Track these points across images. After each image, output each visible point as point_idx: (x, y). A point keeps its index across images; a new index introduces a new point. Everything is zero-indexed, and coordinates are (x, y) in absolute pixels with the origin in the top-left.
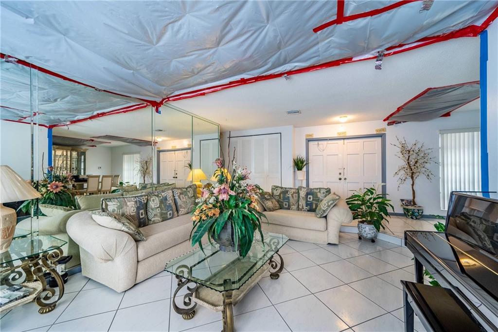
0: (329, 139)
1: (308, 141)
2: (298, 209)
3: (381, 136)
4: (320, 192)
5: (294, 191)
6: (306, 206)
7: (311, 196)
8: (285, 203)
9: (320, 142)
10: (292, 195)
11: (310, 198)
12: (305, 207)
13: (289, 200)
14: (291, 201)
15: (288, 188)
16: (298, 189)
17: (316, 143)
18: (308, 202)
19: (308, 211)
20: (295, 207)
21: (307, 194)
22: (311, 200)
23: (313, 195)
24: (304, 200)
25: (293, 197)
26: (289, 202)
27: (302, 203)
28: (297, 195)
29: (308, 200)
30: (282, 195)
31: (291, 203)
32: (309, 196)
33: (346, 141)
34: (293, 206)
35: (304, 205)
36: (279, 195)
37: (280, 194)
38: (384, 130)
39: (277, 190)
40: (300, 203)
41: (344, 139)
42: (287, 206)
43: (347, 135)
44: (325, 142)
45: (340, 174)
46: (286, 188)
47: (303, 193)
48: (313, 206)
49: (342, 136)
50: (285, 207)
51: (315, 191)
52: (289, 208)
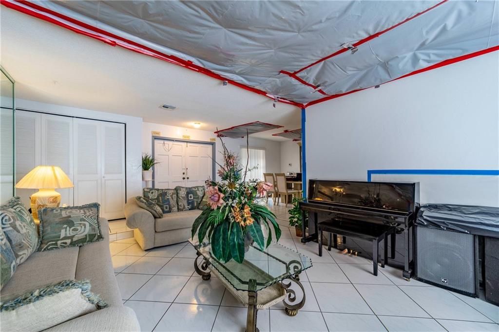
0: (176, 141)
1: (155, 138)
2: (179, 210)
3: (212, 144)
4: (198, 190)
5: (172, 191)
6: (188, 205)
7: (192, 195)
8: (165, 206)
9: (166, 142)
10: (172, 196)
11: (191, 197)
12: (186, 207)
13: (169, 202)
14: (171, 203)
15: (166, 189)
16: (175, 189)
17: (162, 142)
18: (190, 201)
19: (189, 210)
20: (175, 209)
21: (188, 193)
22: (192, 198)
23: (193, 194)
24: (184, 200)
25: (172, 198)
26: (169, 204)
27: (183, 203)
28: (175, 195)
29: (190, 199)
30: (160, 198)
31: (172, 205)
32: (190, 195)
33: (189, 144)
34: (174, 208)
35: (186, 204)
36: (158, 199)
37: (158, 197)
38: (214, 139)
39: (152, 193)
40: (180, 204)
41: (187, 142)
42: (168, 209)
43: (191, 139)
44: (171, 143)
45: (184, 174)
46: (163, 190)
47: (182, 193)
48: (194, 204)
49: (186, 139)
50: (166, 210)
51: (194, 189)
52: (169, 212)
